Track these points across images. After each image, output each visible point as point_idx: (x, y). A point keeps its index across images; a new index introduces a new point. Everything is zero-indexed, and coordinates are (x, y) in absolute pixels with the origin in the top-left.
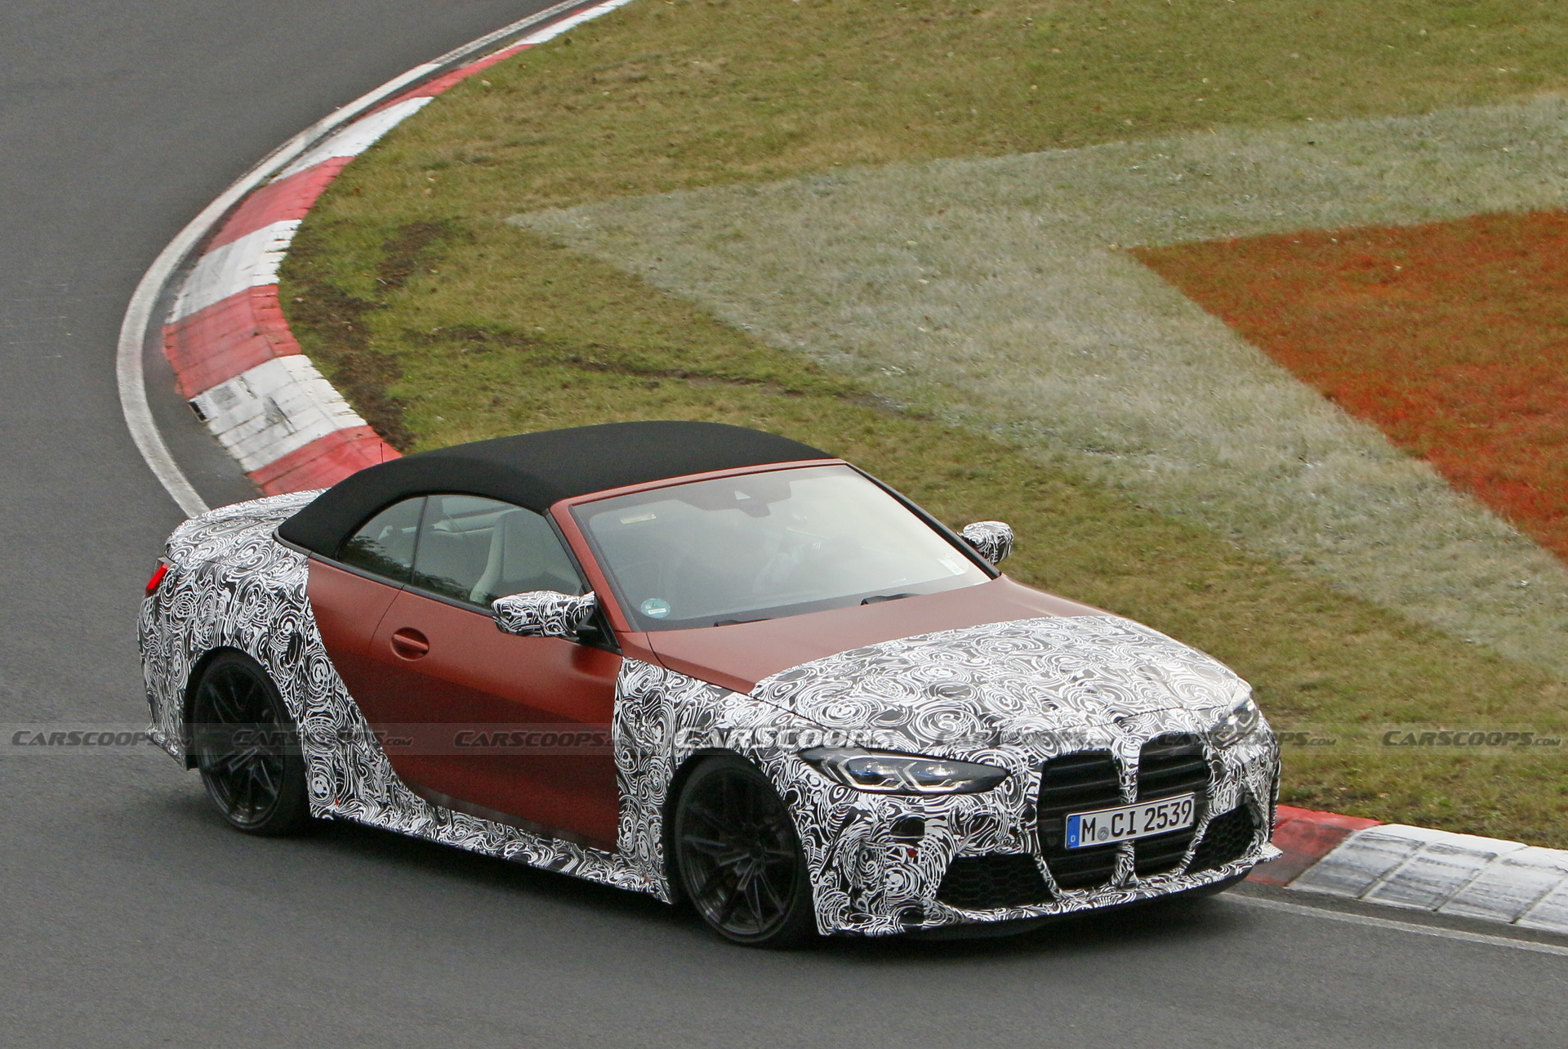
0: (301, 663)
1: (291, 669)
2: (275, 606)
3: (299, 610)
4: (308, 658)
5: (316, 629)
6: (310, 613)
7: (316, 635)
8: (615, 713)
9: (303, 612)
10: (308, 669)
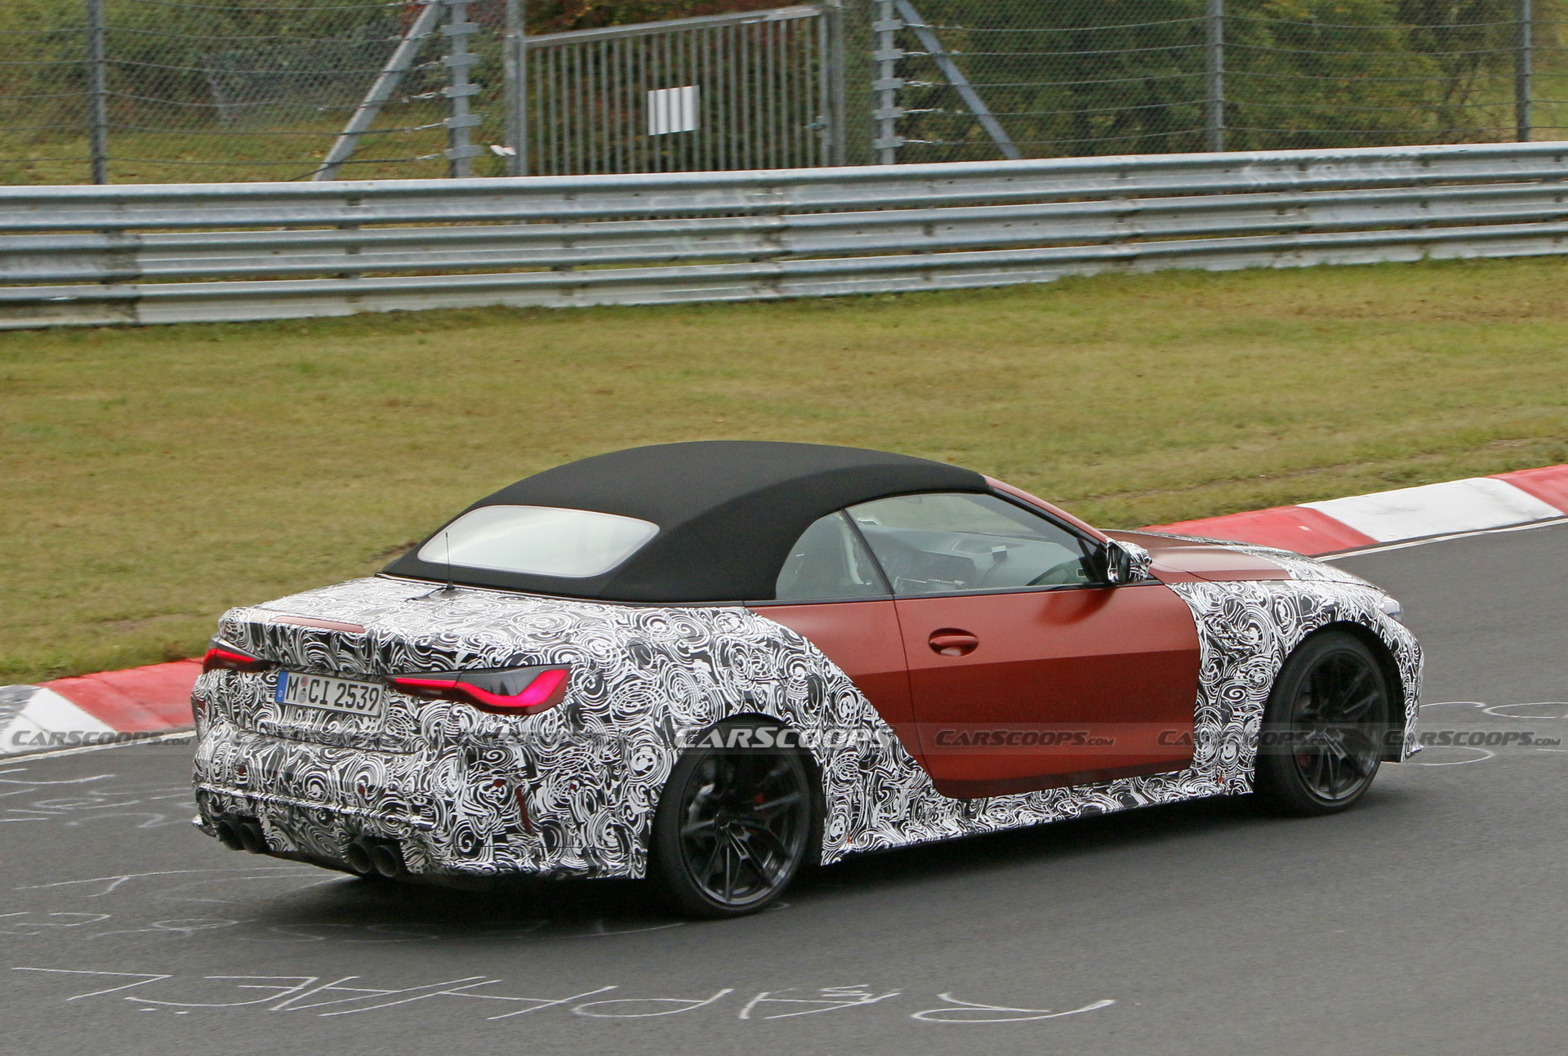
0: (826, 703)
1: (816, 713)
2: (772, 658)
3: (802, 652)
4: (834, 695)
5: (830, 662)
6: (816, 651)
7: (835, 670)
8: (1199, 632)
9: (808, 652)
10: (833, 707)
